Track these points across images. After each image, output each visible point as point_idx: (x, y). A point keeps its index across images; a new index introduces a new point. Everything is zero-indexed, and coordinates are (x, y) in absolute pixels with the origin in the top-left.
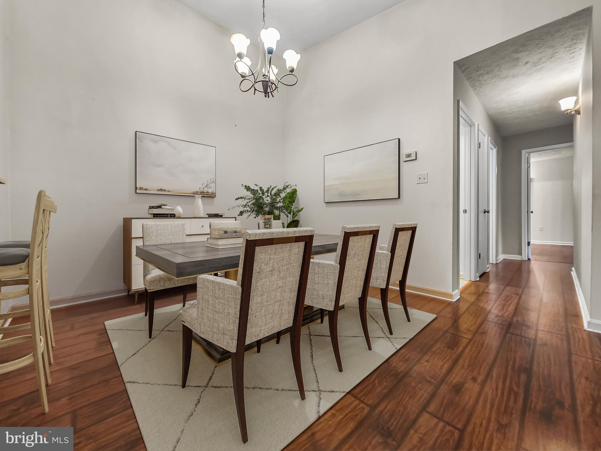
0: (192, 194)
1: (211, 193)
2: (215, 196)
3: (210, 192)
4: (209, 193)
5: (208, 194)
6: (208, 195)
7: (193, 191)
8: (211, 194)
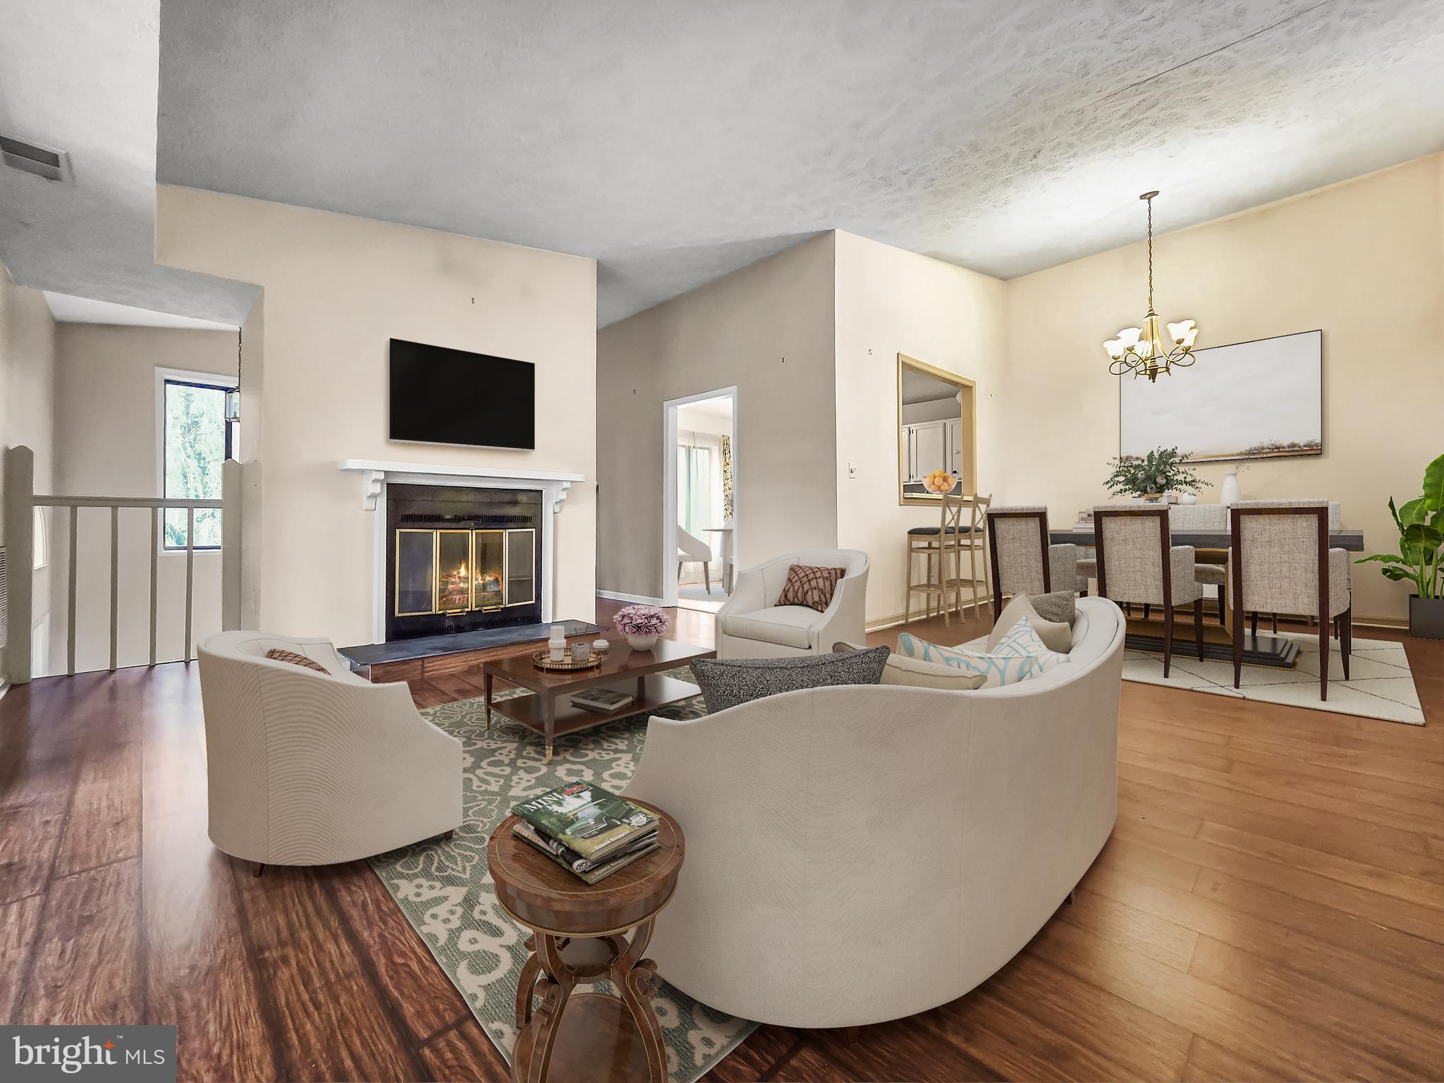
0: (1246, 454)
1: (1305, 446)
2: (1319, 452)
3: (1302, 445)
4: (1300, 447)
5: (1296, 449)
6: (1293, 451)
7: (1248, 448)
8: (1305, 448)
